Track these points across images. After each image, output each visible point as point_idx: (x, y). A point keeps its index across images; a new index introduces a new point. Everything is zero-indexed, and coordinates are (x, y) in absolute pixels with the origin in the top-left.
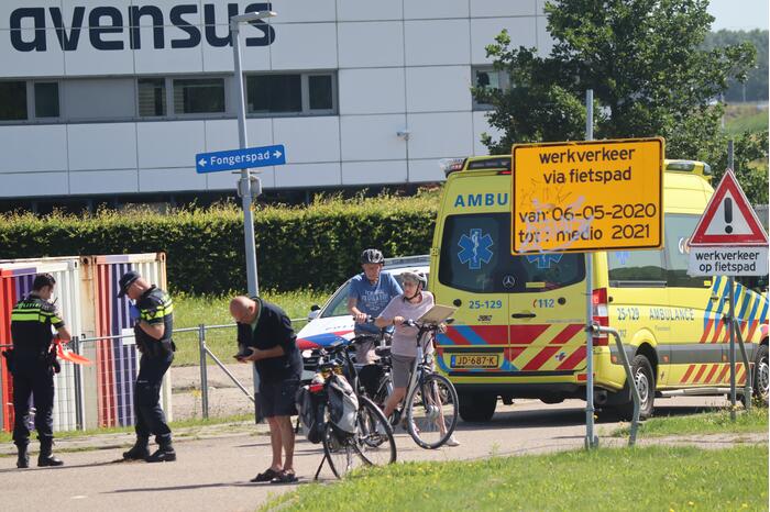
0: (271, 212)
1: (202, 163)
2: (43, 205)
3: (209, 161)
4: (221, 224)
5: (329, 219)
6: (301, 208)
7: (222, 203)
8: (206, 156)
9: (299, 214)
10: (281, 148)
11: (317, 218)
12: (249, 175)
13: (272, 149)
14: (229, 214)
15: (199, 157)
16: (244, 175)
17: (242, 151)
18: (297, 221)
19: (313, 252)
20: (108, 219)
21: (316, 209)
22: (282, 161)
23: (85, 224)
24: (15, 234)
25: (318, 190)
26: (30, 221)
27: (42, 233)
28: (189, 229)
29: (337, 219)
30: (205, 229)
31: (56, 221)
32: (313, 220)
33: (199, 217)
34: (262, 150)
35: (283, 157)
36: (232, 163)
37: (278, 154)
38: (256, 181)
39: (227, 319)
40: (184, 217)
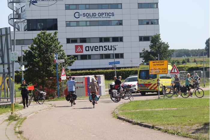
0: (118, 70)
2: (89, 69)
8: (110, 63)
13: (118, 62)
14: (113, 70)
15: (109, 63)
17: (115, 62)
20: (96, 71)
21: (121, 70)
22: (119, 63)
23: (94, 71)
24: (86, 73)
25: (121, 67)
26: (88, 71)
27: (89, 72)
28: (106, 72)
31: (91, 71)
33: (107, 71)
34: (117, 62)
40: (106, 71)
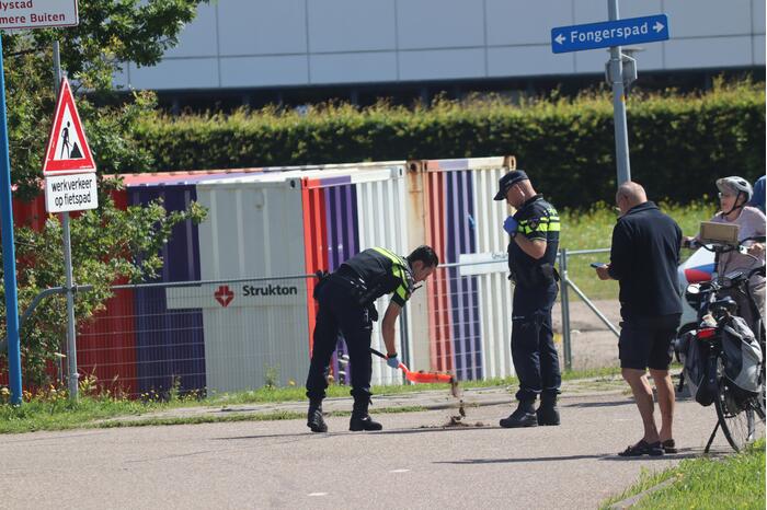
0: (655, 103)
1: (560, 39)
2: (364, 95)
3: (569, 38)
4: (592, 118)
5: (734, 110)
6: (698, 96)
7: (593, 90)
8: (565, 31)
9: (696, 104)
10: (663, 19)
11: (719, 109)
12: (621, 55)
13: (651, 20)
15: (555, 32)
16: (614, 55)
17: (612, 24)
18: (692, 114)
19: (713, 156)
20: (446, 112)
21: (717, 97)
22: (664, 36)
23: (416, 119)
24: (330, 132)
26: (349, 115)
27: (363, 130)
28: (550, 124)
29: (746, 110)
30: (571, 125)
31: (381, 115)
32: (714, 112)
33: (564, 110)
34: (639, 22)
35: (665, 30)
36: (598, 39)
37: (659, 27)
38: (630, 62)
39: (600, 242)
40: (544, 110)
